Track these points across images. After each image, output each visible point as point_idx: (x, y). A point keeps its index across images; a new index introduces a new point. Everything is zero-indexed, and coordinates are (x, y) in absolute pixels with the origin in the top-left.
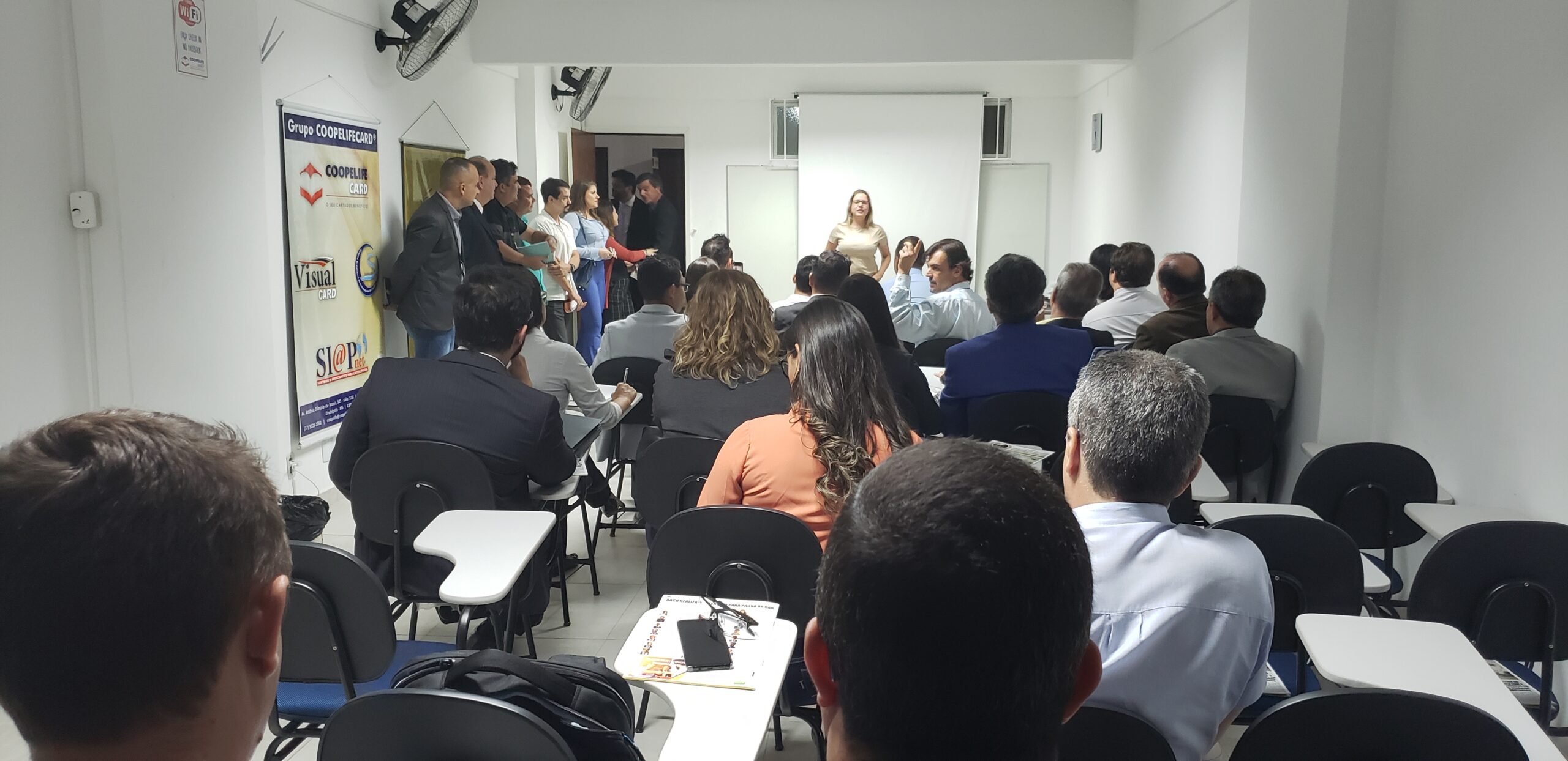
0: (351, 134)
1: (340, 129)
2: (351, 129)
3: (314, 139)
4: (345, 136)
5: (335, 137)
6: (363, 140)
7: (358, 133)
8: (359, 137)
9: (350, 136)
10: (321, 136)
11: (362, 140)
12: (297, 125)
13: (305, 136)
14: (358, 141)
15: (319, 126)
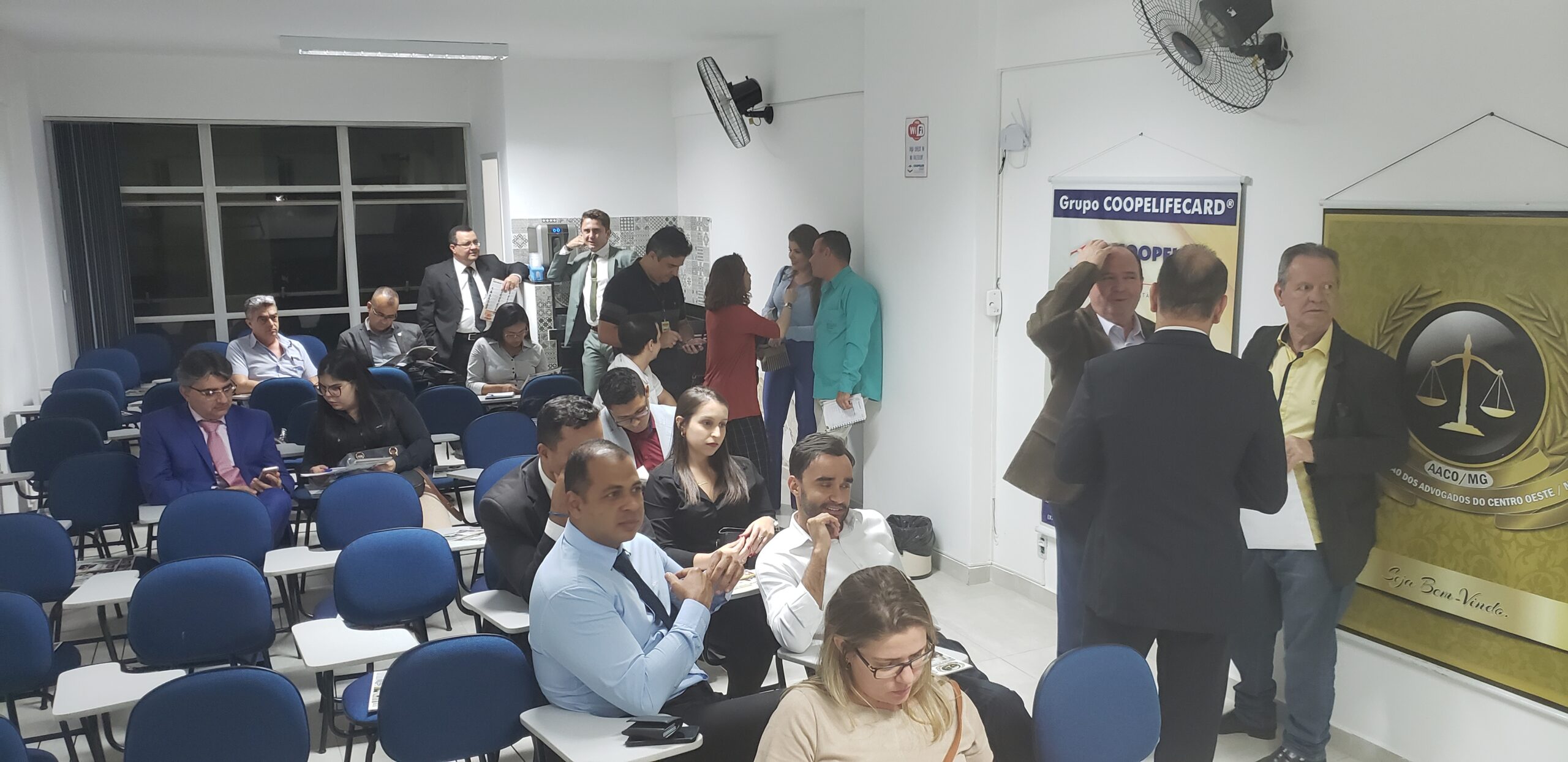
0: (1172, 203)
1: (1148, 199)
2: (1174, 198)
3: (1101, 214)
4: (1158, 206)
5: (1136, 210)
6: (1196, 210)
7: (1189, 200)
8: (1189, 206)
9: (1168, 206)
10: (1112, 209)
11: (1194, 210)
12: (1072, 202)
13: (1084, 212)
14: (1187, 212)
15: (1109, 198)
